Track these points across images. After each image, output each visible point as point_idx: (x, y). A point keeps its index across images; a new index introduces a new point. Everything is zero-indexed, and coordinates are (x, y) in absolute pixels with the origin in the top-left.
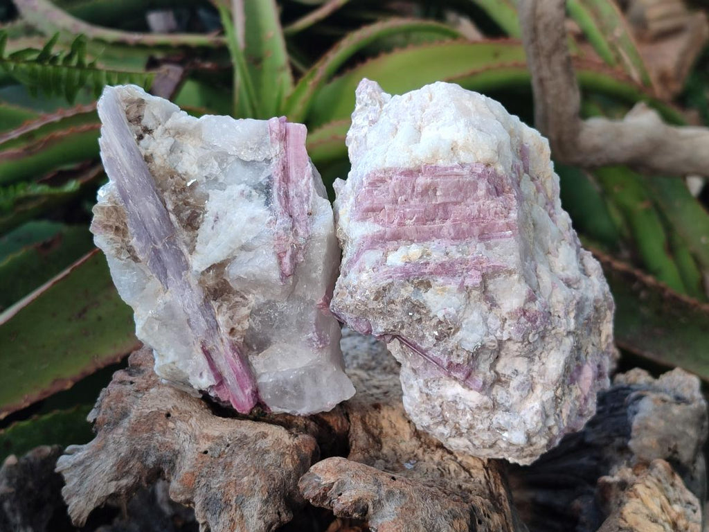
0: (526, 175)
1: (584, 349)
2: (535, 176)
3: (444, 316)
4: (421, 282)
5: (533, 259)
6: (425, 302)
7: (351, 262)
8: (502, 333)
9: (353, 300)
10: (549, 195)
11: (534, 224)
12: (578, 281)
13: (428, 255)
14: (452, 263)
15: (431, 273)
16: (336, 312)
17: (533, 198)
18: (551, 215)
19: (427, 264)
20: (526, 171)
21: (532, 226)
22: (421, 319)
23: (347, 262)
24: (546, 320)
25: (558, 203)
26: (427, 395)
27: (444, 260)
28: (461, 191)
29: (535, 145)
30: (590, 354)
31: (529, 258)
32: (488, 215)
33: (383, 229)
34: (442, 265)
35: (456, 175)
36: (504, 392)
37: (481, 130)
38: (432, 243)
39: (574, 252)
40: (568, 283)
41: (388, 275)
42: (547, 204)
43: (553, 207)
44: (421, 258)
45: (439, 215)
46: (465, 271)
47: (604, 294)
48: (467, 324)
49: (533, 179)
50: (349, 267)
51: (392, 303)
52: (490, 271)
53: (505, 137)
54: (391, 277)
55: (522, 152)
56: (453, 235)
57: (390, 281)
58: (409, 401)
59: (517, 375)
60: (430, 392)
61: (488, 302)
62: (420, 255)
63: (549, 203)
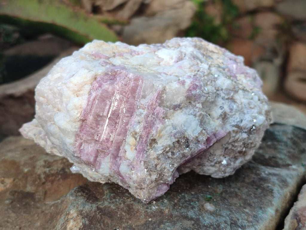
0: (110, 59)
1: (219, 64)
2: (113, 55)
3: (175, 138)
4: (151, 144)
5: (160, 74)
6: (163, 146)
7: (123, 181)
8: (197, 108)
9: (146, 189)
10: (127, 51)
11: (140, 65)
12: (181, 52)
13: (136, 134)
14: (146, 122)
15: (147, 136)
16: (149, 201)
17: (125, 61)
18: (138, 54)
19: (141, 137)
20: (108, 58)
21: (141, 67)
22: (172, 152)
23: (122, 183)
24: (198, 79)
25: (133, 47)
26: (216, 163)
27: (142, 126)
28: (105, 101)
29: (95, 48)
30: (223, 62)
31: (159, 76)
32: (125, 90)
33: (110, 155)
34: (145, 128)
35: (94, 100)
36: (231, 119)
37: (73, 75)
38: (130, 129)
39: (164, 49)
40: (180, 59)
41: (139, 162)
42: (131, 54)
43: (135, 51)
44: (136, 139)
45: (115, 119)
46: (153, 116)
47: (192, 42)
48: (185, 126)
49: (114, 56)
50: (126, 183)
51: (156, 166)
52: (159, 101)
53: (84, 63)
54: (141, 161)
55: (96, 56)
56: (129, 115)
57: (142, 163)
58: (215, 174)
59: (223, 108)
60: (215, 161)
61: (176, 109)
62: (134, 139)
63: (132, 53)
